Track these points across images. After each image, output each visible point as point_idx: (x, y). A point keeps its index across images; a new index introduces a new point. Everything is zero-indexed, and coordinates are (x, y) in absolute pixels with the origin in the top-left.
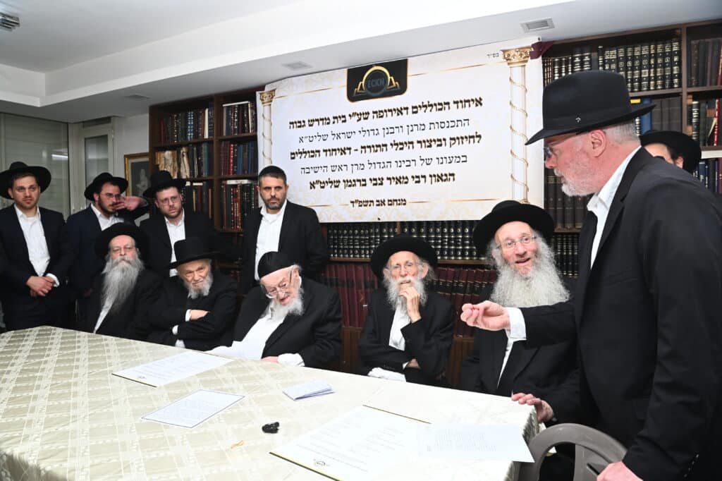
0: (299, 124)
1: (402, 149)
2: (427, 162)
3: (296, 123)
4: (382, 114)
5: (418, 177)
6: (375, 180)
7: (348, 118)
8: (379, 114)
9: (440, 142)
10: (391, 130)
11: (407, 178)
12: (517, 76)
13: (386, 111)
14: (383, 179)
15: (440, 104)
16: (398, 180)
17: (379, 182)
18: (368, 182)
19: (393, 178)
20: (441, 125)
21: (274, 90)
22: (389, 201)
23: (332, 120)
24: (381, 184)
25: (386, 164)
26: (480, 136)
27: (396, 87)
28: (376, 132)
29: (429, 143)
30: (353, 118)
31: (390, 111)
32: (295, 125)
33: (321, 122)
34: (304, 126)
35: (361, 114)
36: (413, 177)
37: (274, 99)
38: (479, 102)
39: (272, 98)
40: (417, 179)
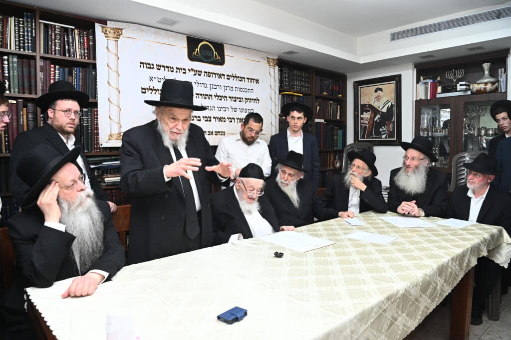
0: (149, 66)
1: (221, 100)
2: (235, 110)
3: (146, 64)
4: (210, 75)
5: (230, 118)
6: (206, 117)
7: (187, 71)
8: (208, 74)
9: (241, 100)
10: (215, 87)
11: (225, 118)
12: (272, 73)
13: (212, 73)
14: (211, 117)
15: (241, 78)
16: (220, 119)
17: (209, 119)
18: (202, 118)
19: (217, 118)
20: (241, 89)
21: (121, 29)
22: (216, 132)
23: (175, 70)
24: (210, 121)
25: (212, 108)
26: (258, 100)
27: (219, 60)
28: (205, 86)
29: (235, 99)
30: (191, 72)
31: (215, 74)
32: (145, 65)
33: (166, 69)
34: (153, 68)
35: (196, 71)
36: (228, 118)
37: (121, 37)
38: (257, 81)
39: (120, 35)
40: (230, 120)
